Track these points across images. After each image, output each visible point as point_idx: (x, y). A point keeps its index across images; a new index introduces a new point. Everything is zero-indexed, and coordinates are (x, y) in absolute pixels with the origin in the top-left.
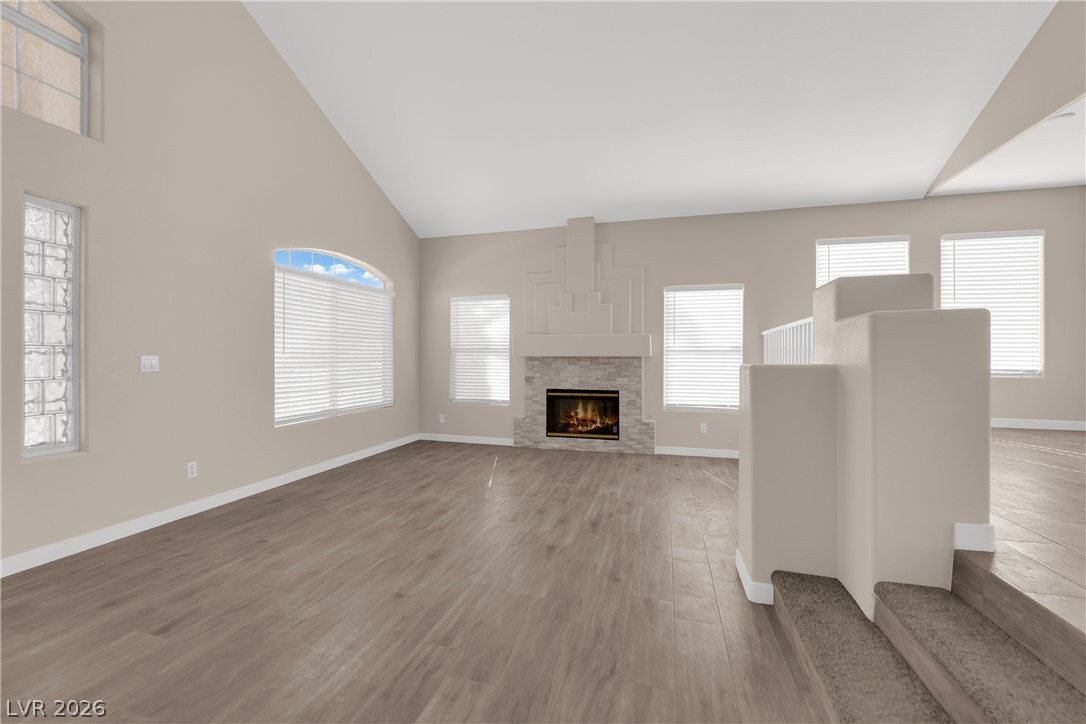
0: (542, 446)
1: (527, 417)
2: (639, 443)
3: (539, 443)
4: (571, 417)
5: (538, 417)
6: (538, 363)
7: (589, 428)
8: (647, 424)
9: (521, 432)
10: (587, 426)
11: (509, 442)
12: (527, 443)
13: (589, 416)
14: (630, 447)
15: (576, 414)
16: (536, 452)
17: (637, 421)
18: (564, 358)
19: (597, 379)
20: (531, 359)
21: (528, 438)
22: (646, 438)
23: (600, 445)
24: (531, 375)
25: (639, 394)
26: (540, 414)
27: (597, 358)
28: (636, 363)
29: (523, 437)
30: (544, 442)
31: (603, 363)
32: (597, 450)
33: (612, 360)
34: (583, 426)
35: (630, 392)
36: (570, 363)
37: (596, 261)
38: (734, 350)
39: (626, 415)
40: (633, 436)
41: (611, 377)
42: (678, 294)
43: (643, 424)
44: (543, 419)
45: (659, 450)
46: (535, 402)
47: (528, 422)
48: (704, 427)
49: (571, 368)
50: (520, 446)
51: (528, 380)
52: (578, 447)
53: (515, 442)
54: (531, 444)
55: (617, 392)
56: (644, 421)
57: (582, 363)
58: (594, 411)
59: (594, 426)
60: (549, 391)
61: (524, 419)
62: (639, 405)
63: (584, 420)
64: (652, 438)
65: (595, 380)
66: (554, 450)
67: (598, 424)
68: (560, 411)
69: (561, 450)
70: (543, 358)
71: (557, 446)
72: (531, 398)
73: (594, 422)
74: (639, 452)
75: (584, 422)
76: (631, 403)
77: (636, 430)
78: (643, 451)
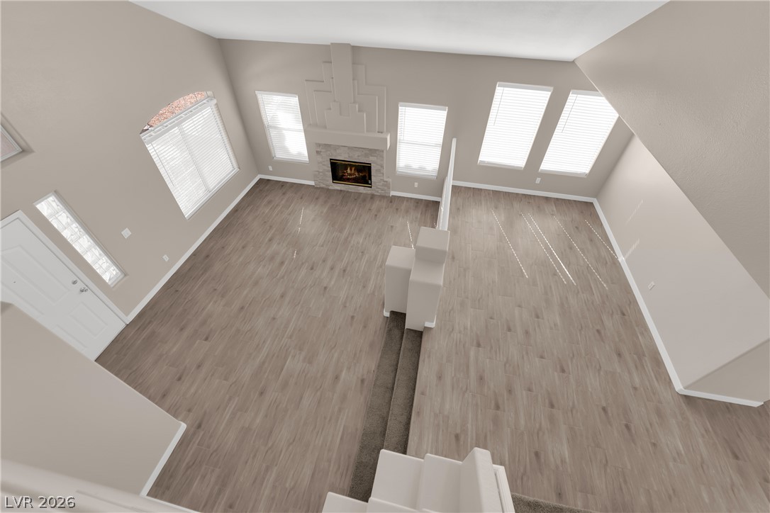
0: (330, 188)
2: (382, 190)
3: (329, 186)
4: (345, 173)
5: (327, 173)
6: (323, 146)
8: (387, 181)
9: (318, 179)
11: (312, 183)
12: (322, 185)
14: (377, 192)
15: (347, 172)
16: (328, 192)
17: (381, 180)
19: (360, 156)
20: (319, 144)
21: (322, 183)
22: (386, 188)
23: (362, 189)
24: (319, 150)
25: (382, 166)
26: (328, 171)
29: (320, 182)
30: (331, 185)
32: (360, 191)
35: (377, 165)
37: (354, 80)
38: (436, 145)
39: (375, 176)
40: (379, 187)
41: (366, 156)
42: (407, 109)
44: (330, 174)
45: (393, 193)
46: (324, 165)
47: (321, 175)
48: (416, 185)
50: (318, 186)
51: (317, 152)
52: (350, 190)
53: (315, 184)
54: (325, 186)
55: (370, 164)
56: (385, 180)
60: (331, 159)
61: (319, 173)
62: (382, 172)
64: (389, 188)
65: (357, 157)
66: (338, 190)
68: (339, 170)
69: (341, 191)
71: (339, 188)
72: (321, 163)
74: (382, 194)
75: (350, 175)
76: (378, 171)
77: (381, 184)
78: (384, 194)
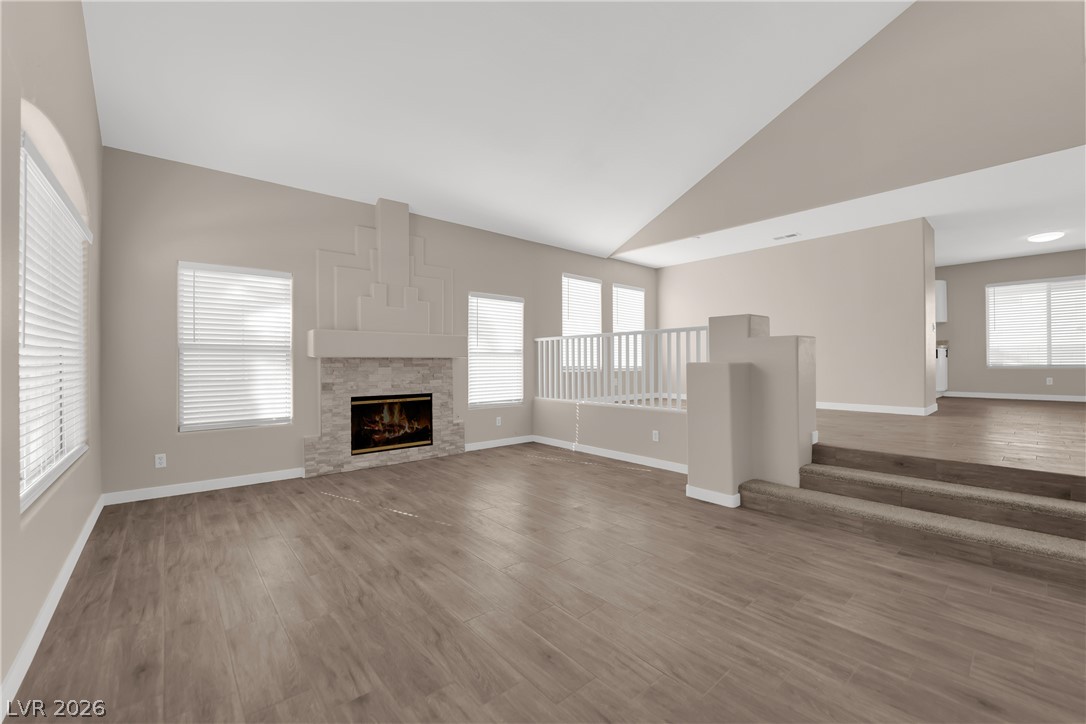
0: (347, 468)
1: (323, 435)
2: (452, 444)
3: (341, 465)
4: (375, 422)
5: (340, 433)
6: (342, 365)
7: (397, 435)
8: (458, 424)
9: (316, 456)
10: (395, 432)
11: (298, 472)
12: (325, 469)
13: (396, 420)
14: (444, 450)
15: (382, 419)
16: (339, 478)
17: (449, 422)
18: (374, 359)
19: (411, 382)
20: (330, 360)
21: (328, 463)
22: (457, 438)
23: (415, 453)
24: (329, 381)
25: (450, 395)
26: (343, 429)
27: (411, 359)
28: (448, 365)
29: (319, 462)
30: (349, 463)
31: (417, 365)
32: (411, 459)
33: (425, 362)
34: (390, 432)
35: (443, 394)
36: (381, 365)
38: (516, 353)
39: (439, 418)
40: (446, 438)
41: (425, 379)
42: (481, 300)
43: (454, 425)
44: (348, 434)
45: (470, 447)
46: (336, 415)
47: (326, 442)
48: (499, 421)
49: (382, 370)
50: (315, 474)
51: (326, 387)
52: (391, 460)
53: (307, 472)
54: (332, 468)
55: (430, 395)
56: (455, 422)
57: (394, 365)
58: (401, 415)
59: (402, 432)
60: (353, 399)
61: (320, 438)
62: (450, 406)
63: (391, 426)
64: (462, 437)
65: (407, 384)
66: (362, 470)
67: (407, 429)
70: (347, 360)
71: (366, 464)
72: (331, 411)
73: (403, 427)
74: (452, 453)
75: (391, 427)
76: (444, 405)
77: (448, 432)
78: (455, 452)
